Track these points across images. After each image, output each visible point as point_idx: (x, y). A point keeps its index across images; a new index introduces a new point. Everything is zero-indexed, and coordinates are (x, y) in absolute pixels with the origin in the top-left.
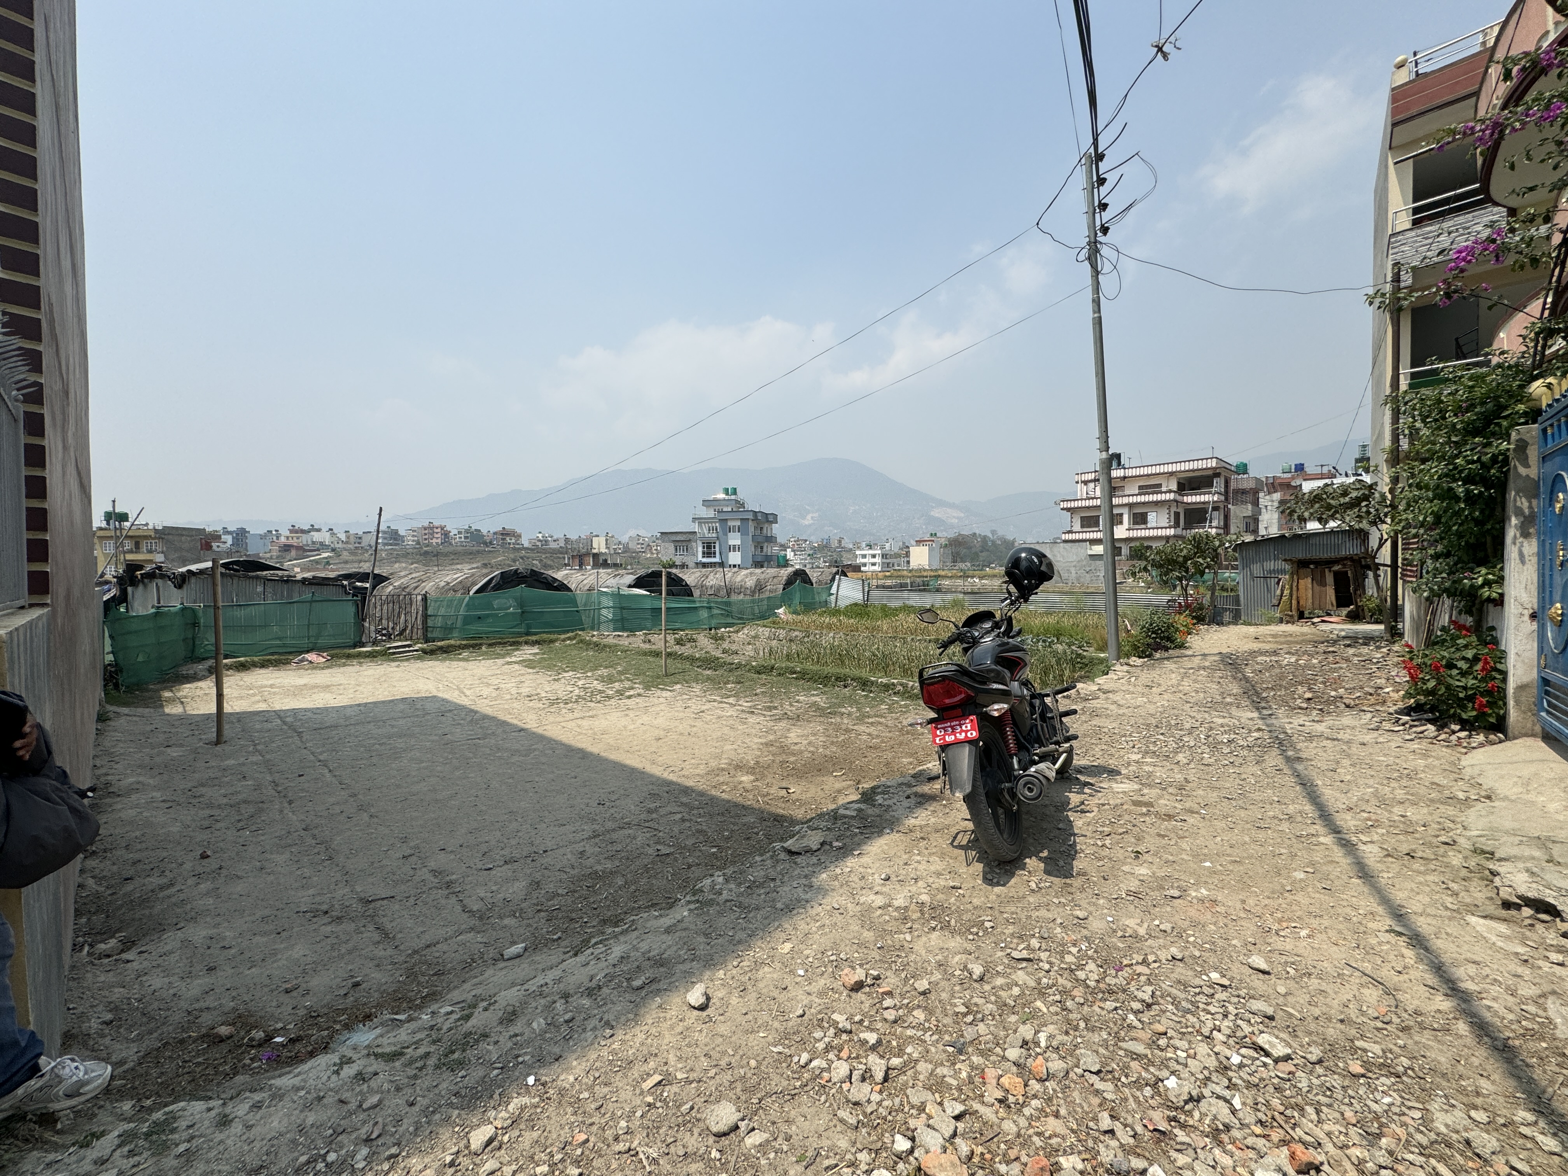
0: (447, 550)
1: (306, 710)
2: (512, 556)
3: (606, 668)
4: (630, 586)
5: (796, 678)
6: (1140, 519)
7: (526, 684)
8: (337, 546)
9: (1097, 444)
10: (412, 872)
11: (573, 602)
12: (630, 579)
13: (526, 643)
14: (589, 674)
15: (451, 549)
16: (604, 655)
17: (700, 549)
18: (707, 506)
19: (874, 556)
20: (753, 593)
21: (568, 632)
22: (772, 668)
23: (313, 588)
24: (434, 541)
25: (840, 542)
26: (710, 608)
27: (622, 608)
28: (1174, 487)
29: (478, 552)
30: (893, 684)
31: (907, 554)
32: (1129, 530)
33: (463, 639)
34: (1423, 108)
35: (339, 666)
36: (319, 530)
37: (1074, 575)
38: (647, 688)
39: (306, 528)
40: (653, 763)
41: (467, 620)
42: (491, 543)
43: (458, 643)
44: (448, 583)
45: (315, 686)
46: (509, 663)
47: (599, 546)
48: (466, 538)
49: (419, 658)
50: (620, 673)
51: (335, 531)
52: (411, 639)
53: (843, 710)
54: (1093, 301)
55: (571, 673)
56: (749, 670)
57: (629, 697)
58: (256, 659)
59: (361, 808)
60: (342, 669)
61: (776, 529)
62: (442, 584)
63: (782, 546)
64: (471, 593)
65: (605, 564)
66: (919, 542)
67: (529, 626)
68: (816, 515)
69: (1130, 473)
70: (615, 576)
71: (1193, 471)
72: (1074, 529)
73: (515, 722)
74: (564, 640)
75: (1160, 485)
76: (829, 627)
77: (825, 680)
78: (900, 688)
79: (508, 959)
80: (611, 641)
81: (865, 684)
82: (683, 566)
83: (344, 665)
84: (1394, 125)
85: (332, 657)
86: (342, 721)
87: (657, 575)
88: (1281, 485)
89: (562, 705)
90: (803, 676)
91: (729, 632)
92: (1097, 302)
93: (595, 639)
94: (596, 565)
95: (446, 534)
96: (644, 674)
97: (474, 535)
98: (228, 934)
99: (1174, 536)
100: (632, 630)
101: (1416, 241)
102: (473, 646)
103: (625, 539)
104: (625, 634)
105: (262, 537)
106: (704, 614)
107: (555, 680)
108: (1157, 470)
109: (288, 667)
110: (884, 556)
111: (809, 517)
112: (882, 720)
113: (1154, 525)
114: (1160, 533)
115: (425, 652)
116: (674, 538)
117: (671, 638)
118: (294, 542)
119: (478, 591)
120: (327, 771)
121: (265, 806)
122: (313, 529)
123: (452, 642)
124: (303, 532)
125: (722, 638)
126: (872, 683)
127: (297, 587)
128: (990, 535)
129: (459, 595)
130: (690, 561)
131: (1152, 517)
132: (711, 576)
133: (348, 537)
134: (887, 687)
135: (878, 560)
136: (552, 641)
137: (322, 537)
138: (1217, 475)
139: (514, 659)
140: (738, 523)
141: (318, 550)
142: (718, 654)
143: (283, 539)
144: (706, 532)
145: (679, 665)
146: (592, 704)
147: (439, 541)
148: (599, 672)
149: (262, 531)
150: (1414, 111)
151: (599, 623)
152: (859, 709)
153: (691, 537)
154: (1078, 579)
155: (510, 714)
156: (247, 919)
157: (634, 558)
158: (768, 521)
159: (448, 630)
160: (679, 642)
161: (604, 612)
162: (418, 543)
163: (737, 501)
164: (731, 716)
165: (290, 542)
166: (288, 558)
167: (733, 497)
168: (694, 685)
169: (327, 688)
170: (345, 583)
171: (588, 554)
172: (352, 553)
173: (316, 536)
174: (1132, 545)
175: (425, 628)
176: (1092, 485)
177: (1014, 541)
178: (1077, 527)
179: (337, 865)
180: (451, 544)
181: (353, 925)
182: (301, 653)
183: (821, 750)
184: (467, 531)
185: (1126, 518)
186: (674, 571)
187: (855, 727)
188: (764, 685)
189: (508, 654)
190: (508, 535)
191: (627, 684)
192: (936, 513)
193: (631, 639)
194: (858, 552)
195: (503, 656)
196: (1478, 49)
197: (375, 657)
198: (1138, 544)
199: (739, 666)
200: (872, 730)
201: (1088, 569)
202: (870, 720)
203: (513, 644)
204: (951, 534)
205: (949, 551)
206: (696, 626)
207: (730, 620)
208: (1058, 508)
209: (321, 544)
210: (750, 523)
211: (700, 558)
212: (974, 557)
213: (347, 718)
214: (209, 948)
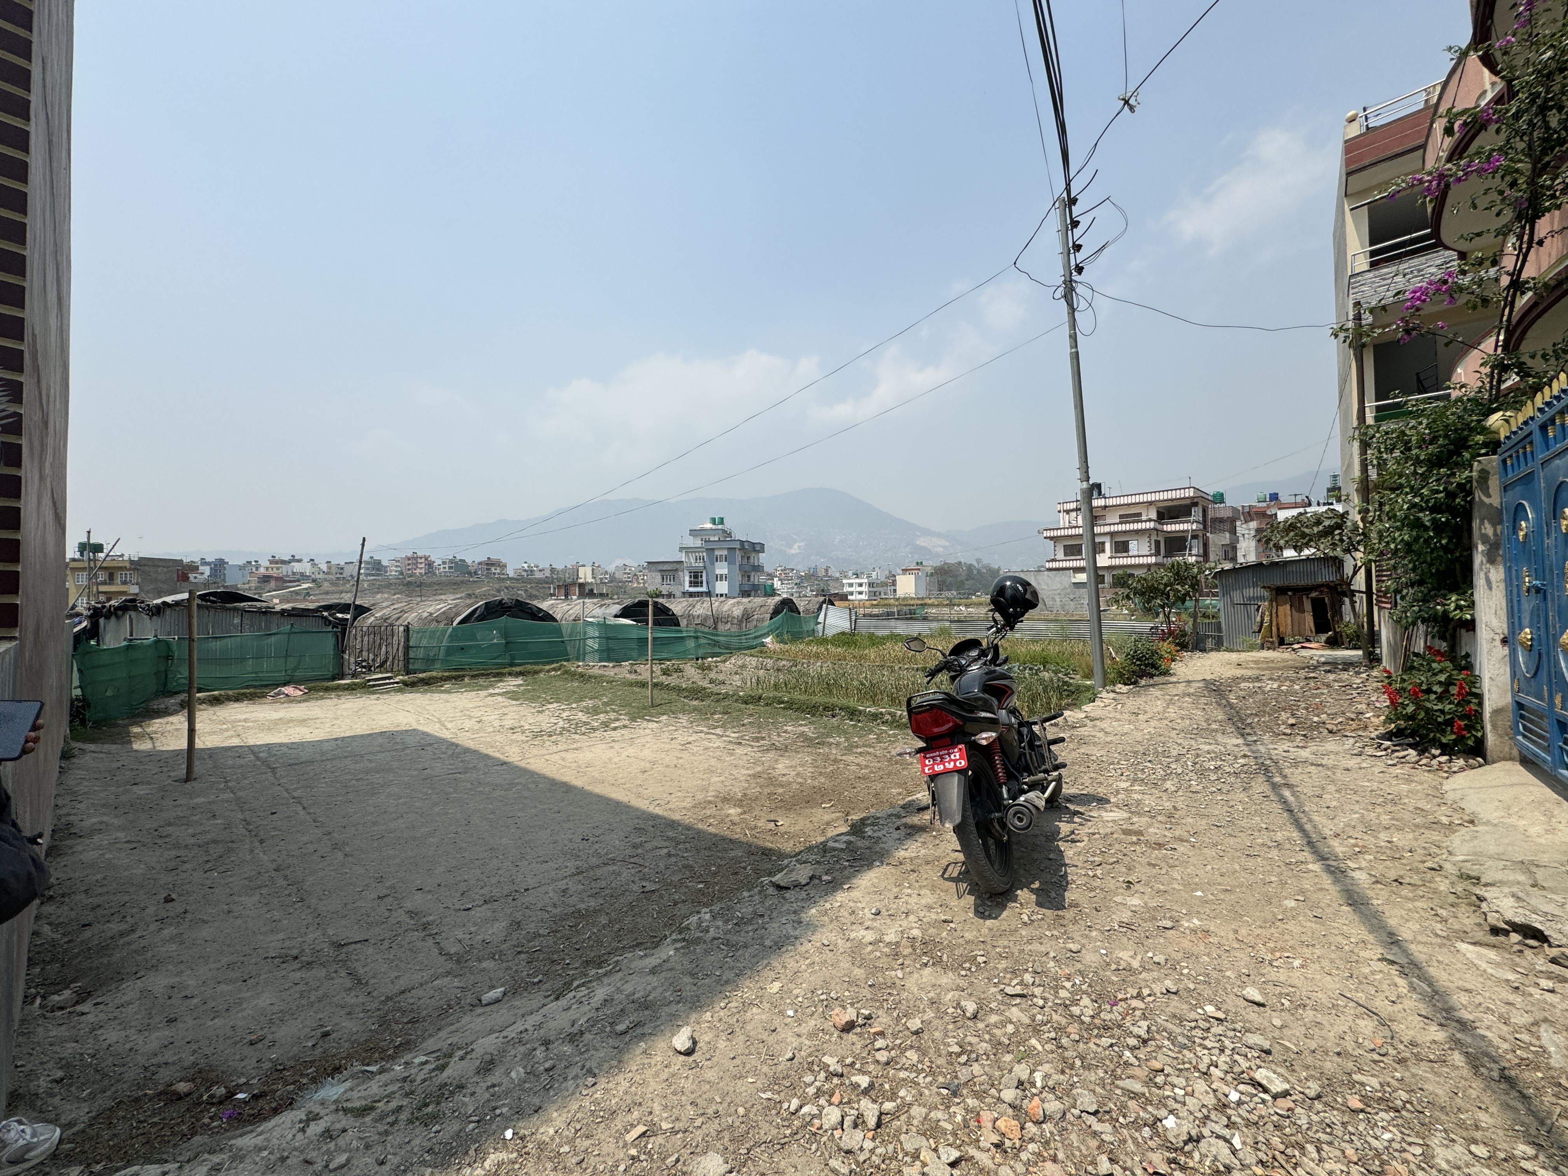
0: (430, 580)
1: (281, 745)
2: (497, 586)
3: (591, 699)
4: (616, 616)
5: (784, 708)
6: (1121, 547)
7: (509, 717)
8: (318, 576)
9: (1078, 474)
10: (387, 914)
11: (558, 632)
12: (616, 609)
13: (510, 674)
14: (574, 705)
15: (435, 579)
16: (588, 686)
17: (687, 579)
18: (694, 536)
19: (861, 585)
20: (740, 622)
21: (552, 663)
22: (760, 698)
23: (293, 620)
24: (418, 571)
25: (827, 570)
26: (697, 638)
27: (608, 638)
28: (1154, 516)
29: (462, 582)
30: (881, 713)
31: (894, 583)
32: (1111, 558)
33: (445, 671)
34: (1374, 159)
35: (317, 699)
36: (300, 561)
37: (1058, 603)
38: (633, 719)
39: (287, 558)
40: (639, 796)
41: (450, 651)
42: (476, 573)
43: (440, 674)
44: (431, 614)
45: (291, 720)
46: (491, 695)
47: (585, 575)
48: (450, 568)
49: (400, 690)
50: (606, 704)
51: (316, 562)
52: (392, 671)
53: (831, 740)
54: (1070, 336)
55: (555, 705)
56: (736, 701)
57: (615, 729)
58: (230, 693)
59: (336, 847)
60: (319, 702)
61: (763, 559)
62: (425, 614)
63: (769, 575)
64: (455, 624)
65: (591, 594)
66: (905, 571)
67: (513, 658)
68: (803, 544)
69: (1110, 502)
70: (602, 606)
71: (1172, 500)
72: (1057, 557)
73: (497, 755)
74: (548, 671)
75: (1140, 515)
76: (817, 656)
77: (812, 710)
78: (888, 717)
79: (486, 1005)
80: (596, 671)
81: (853, 713)
82: (670, 595)
83: (322, 698)
84: (1349, 174)
85: (310, 690)
86: (318, 757)
87: (643, 604)
88: (1257, 513)
89: (545, 737)
90: (791, 705)
91: (716, 662)
92: (1074, 338)
93: (580, 670)
94: (582, 595)
95: (430, 564)
96: (630, 705)
97: (459, 565)
98: (190, 983)
99: (1156, 564)
100: (618, 661)
101: (1374, 282)
102: (456, 678)
103: (611, 568)
104: (611, 665)
105: (241, 568)
106: (691, 644)
107: (538, 712)
108: (1137, 499)
109: (264, 700)
110: (871, 585)
111: (796, 546)
112: (871, 750)
113: (1135, 553)
114: (1142, 561)
115: (405, 684)
116: (661, 567)
117: (657, 669)
118: (274, 573)
119: (462, 622)
120: (300, 808)
121: (234, 845)
122: (294, 559)
123: (434, 674)
124: (283, 562)
125: (709, 668)
126: (860, 712)
127: (275, 617)
128: (975, 564)
129: (442, 626)
130: (677, 590)
131: (1133, 545)
132: (698, 605)
133: (329, 568)
134: (875, 717)
135: (864, 589)
136: (536, 672)
137: (304, 567)
138: (1195, 504)
139: (497, 691)
140: (725, 553)
141: (298, 581)
142: (705, 684)
143: (262, 570)
144: (693, 561)
145: (666, 696)
146: (577, 737)
147: (423, 571)
148: (584, 704)
149: (241, 562)
150: (1367, 162)
151: (585, 654)
152: (847, 739)
153: (678, 566)
154: (1063, 607)
155: (492, 747)
156: (213, 966)
157: (621, 587)
158: (755, 551)
159: (430, 662)
160: (666, 672)
161: (590, 642)
162: (401, 573)
163: (724, 531)
164: (718, 747)
165: (270, 572)
166: (267, 589)
167: (720, 527)
168: (681, 716)
169: (303, 722)
170: (325, 614)
171: (574, 584)
172: (333, 584)
173: (297, 567)
174: (1115, 573)
175: (407, 660)
176: (1074, 514)
177: (999, 569)
178: (1060, 555)
179: (309, 907)
180: (435, 574)
181: (324, 970)
182: (278, 685)
183: (809, 781)
184: (451, 561)
185: (1108, 546)
186: (660, 600)
187: (844, 758)
188: (751, 715)
189: (492, 686)
190: (493, 565)
191: (613, 715)
192: (922, 542)
193: (616, 670)
194: (845, 581)
195: (486, 688)
196: (1421, 106)
197: (353, 689)
198: (1121, 572)
199: (726, 696)
200: (860, 760)
201: (1072, 597)
202: (859, 750)
203: (497, 675)
204: (937, 563)
205: (935, 579)
206: (683, 656)
207: (718, 650)
208: (1041, 537)
209: (302, 574)
210: (737, 552)
211: (687, 588)
212: (959, 586)
213: (323, 753)
214: (170, 998)
